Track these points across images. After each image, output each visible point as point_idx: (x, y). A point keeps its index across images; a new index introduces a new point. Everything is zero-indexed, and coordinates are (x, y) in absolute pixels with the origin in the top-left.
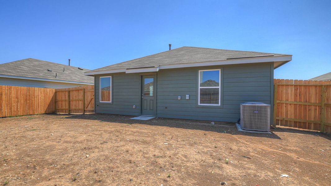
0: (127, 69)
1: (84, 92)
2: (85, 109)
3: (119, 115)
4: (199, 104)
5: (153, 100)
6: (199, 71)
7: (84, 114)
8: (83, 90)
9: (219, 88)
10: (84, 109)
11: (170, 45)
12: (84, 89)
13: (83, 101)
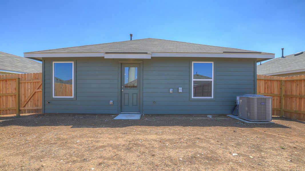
0: (106, 53)
1: (19, 83)
2: (22, 108)
3: (87, 114)
4: (193, 97)
5: (137, 94)
6: (193, 62)
7: (18, 116)
8: (17, 80)
9: (212, 81)
10: (19, 109)
11: (131, 35)
12: (19, 79)
13: (17, 96)
